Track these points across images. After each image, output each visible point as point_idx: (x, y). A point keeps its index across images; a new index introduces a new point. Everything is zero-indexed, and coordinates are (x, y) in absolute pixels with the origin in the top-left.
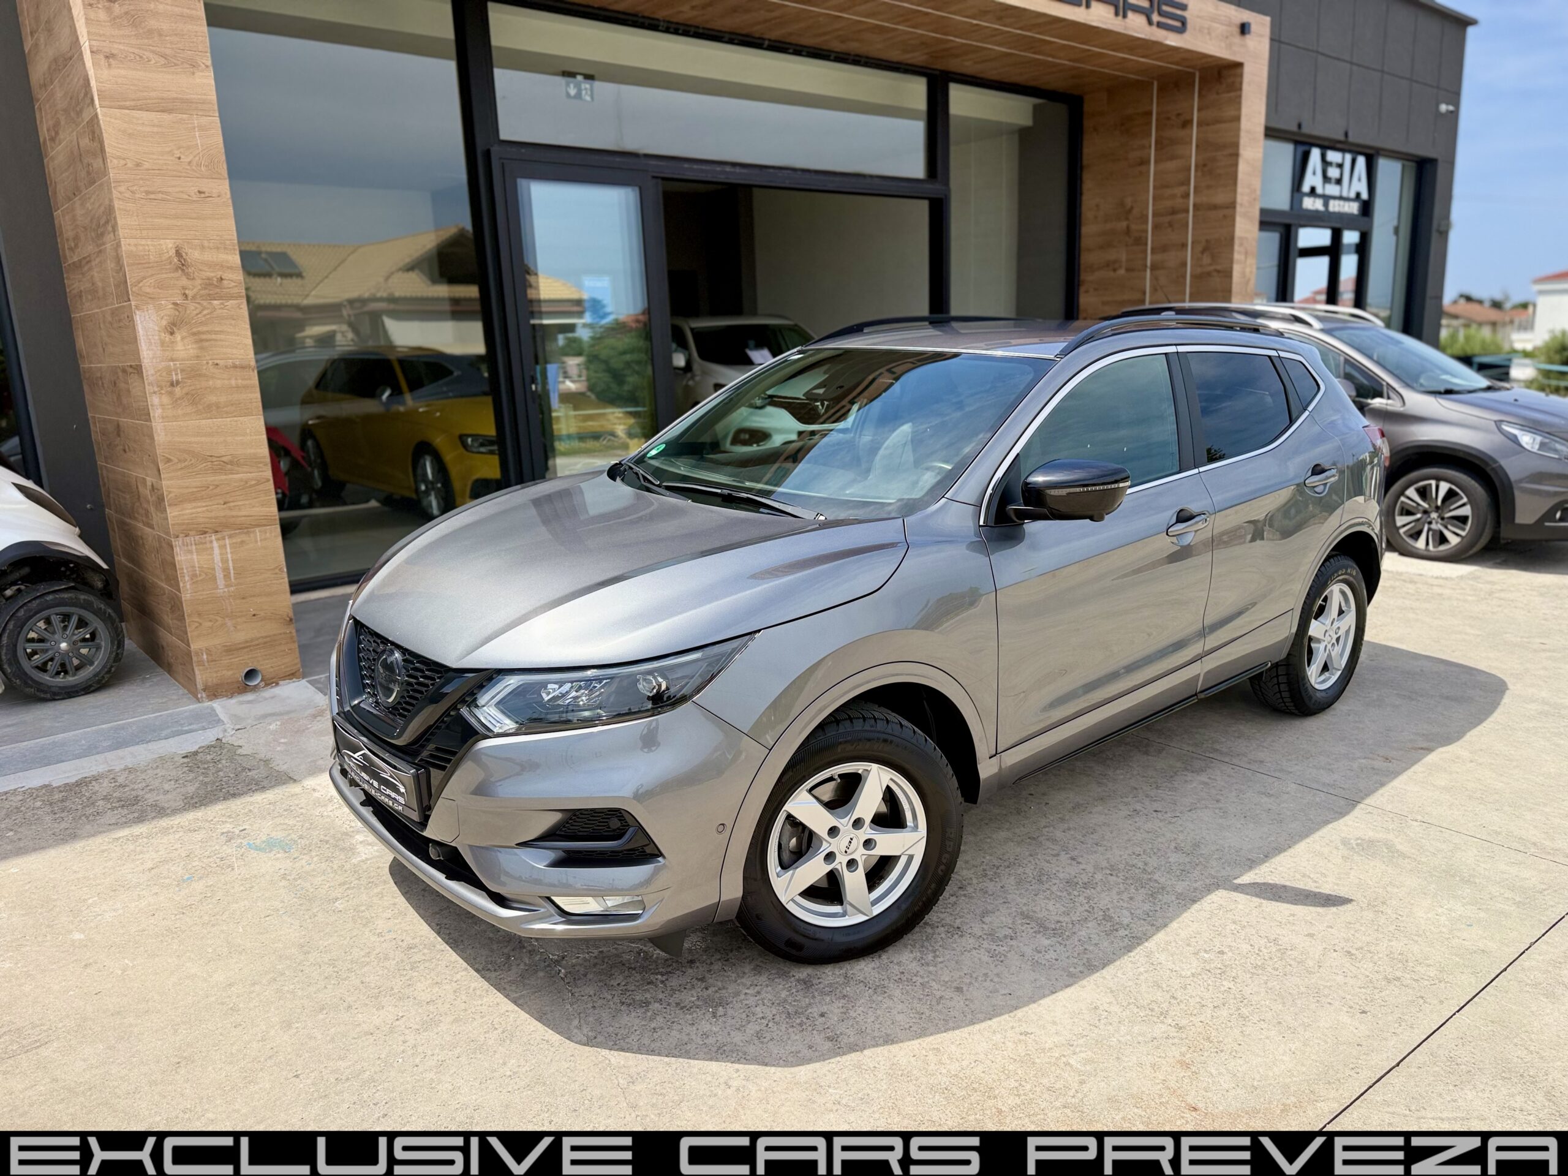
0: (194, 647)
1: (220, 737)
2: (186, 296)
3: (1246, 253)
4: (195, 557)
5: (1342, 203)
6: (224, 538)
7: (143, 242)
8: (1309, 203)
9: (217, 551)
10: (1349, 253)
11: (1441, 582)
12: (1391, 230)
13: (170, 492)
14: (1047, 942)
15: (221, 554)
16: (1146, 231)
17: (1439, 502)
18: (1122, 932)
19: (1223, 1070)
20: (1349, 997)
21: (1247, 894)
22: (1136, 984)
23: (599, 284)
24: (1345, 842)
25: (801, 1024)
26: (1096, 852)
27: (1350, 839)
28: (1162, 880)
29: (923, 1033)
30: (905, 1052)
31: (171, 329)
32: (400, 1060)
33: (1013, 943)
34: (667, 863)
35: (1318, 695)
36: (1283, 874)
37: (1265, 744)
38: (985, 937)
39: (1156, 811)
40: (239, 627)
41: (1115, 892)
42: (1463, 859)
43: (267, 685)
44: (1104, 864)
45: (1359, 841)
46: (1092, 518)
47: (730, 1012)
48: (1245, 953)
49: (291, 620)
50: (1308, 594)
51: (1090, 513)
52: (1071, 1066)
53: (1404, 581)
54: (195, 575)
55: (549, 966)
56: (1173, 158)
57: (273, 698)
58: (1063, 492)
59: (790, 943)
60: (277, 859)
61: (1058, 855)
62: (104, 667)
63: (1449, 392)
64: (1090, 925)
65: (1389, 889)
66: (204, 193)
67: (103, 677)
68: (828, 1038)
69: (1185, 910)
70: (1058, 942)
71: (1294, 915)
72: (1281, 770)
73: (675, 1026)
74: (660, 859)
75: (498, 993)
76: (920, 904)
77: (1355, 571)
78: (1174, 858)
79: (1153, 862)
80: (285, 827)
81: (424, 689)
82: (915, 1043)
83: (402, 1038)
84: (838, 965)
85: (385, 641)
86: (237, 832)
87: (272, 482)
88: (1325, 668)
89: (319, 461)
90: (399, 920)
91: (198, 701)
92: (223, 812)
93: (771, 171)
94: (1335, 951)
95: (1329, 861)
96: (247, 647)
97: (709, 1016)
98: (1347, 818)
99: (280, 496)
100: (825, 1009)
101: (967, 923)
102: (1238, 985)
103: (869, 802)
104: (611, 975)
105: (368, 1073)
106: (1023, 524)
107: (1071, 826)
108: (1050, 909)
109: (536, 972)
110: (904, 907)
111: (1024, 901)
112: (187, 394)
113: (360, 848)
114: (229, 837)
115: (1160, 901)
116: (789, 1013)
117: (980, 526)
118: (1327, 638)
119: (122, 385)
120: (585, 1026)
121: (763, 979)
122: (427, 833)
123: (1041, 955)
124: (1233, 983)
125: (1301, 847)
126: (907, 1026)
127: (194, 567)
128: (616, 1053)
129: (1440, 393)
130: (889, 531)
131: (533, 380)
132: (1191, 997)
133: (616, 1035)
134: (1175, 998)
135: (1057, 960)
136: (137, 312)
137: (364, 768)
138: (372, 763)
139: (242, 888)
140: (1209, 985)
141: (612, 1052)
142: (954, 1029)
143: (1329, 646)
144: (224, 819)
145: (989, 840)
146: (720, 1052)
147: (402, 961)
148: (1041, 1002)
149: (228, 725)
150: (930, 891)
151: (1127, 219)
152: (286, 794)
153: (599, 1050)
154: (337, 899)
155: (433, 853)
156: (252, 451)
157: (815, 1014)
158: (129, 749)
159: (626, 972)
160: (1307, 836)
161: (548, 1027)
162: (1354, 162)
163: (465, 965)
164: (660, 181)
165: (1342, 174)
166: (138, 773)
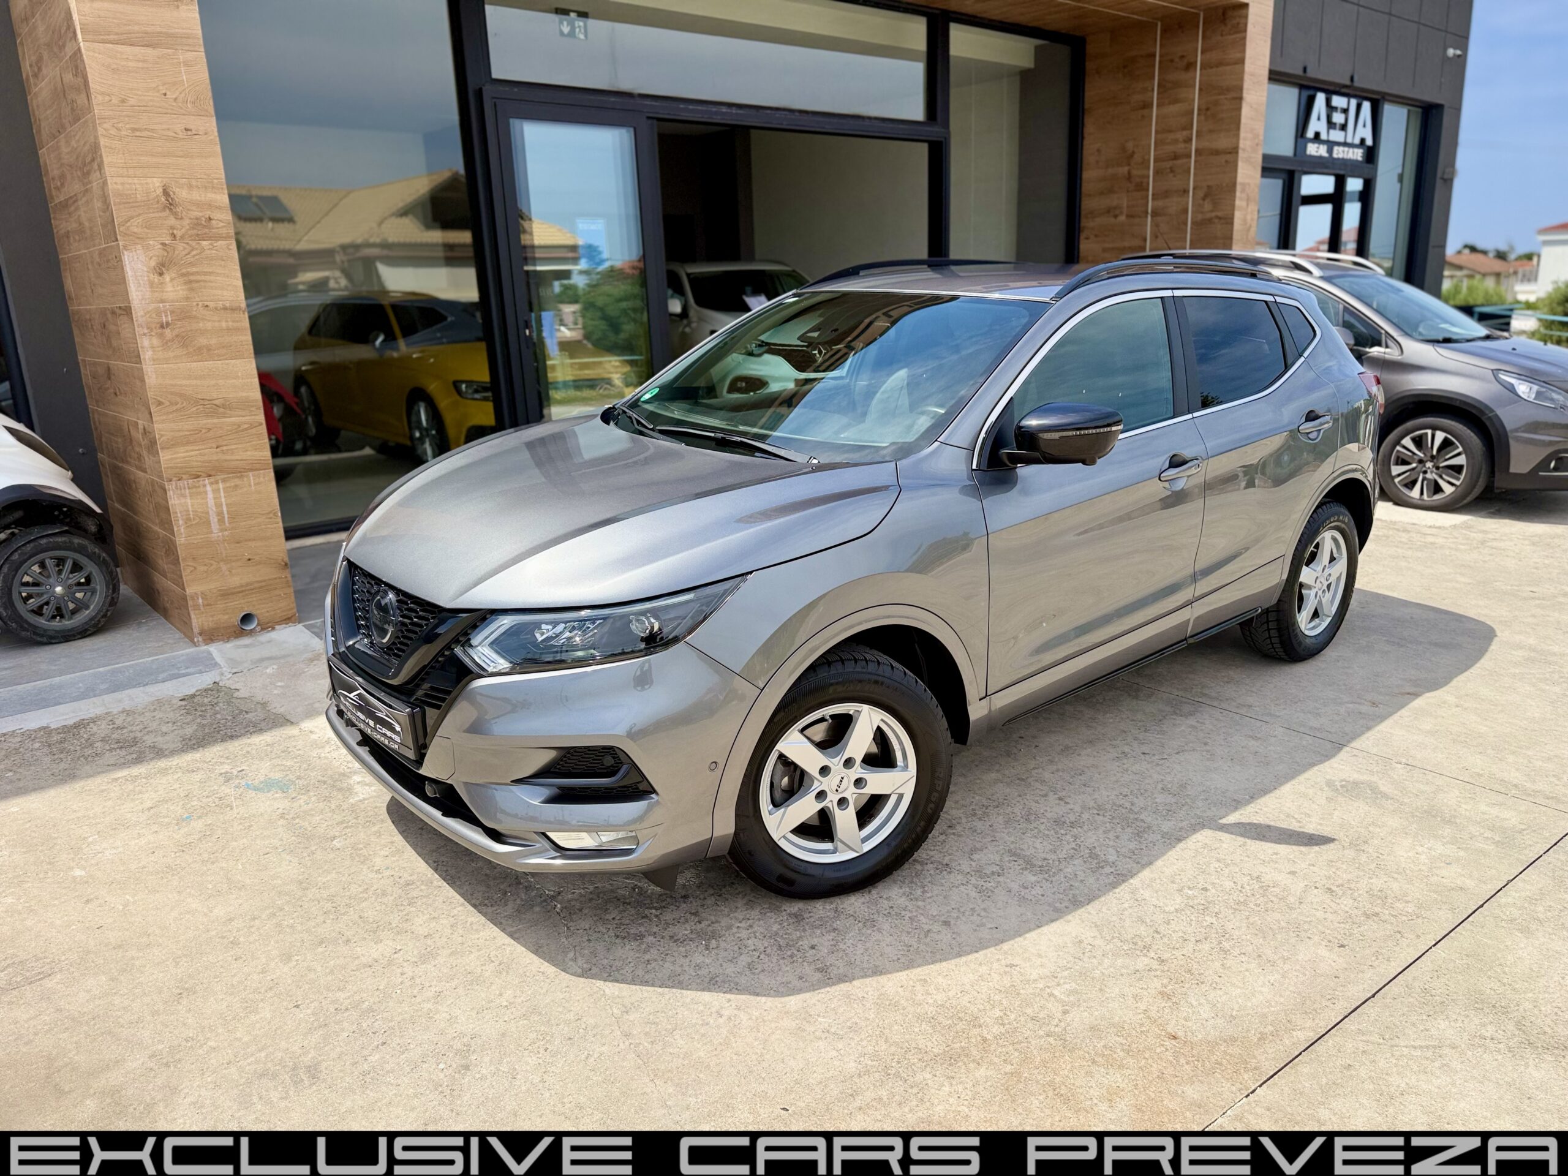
0: (189, 591)
1: (217, 680)
2: (174, 236)
3: (1248, 200)
4: (189, 501)
5: (1346, 149)
6: (217, 482)
7: (130, 180)
8: (1314, 150)
9: (210, 495)
10: (1351, 201)
11: (1434, 531)
12: (1395, 178)
13: (162, 436)
14: (1033, 879)
15: (215, 498)
16: (1148, 177)
17: (1435, 452)
18: (1108, 870)
19: (1203, 1001)
20: (1329, 931)
21: (1232, 833)
22: (1121, 919)
23: (593, 227)
24: (1330, 784)
25: (791, 956)
26: (1083, 793)
27: (1334, 781)
28: (1149, 820)
29: (909, 965)
30: (894, 983)
31: (160, 270)
32: (398, 991)
33: (1001, 879)
34: (660, 800)
35: (1308, 641)
36: (1268, 815)
37: (1254, 689)
38: (973, 873)
39: (1144, 753)
40: (233, 571)
41: (1101, 831)
42: (1445, 801)
43: (263, 629)
44: (1092, 804)
45: (1344, 783)
46: (1084, 462)
47: (723, 944)
48: (1228, 890)
49: (286, 564)
50: (1299, 541)
51: (1082, 457)
52: (1055, 997)
53: (1398, 530)
54: (189, 519)
55: (545, 901)
56: (1176, 101)
57: (269, 642)
58: (1056, 436)
59: (781, 878)
60: (275, 799)
61: (1046, 795)
62: (100, 611)
63: (1447, 341)
64: (1076, 862)
65: (1371, 829)
66: (191, 130)
67: (99, 621)
68: (818, 969)
69: (1170, 849)
70: (1044, 879)
71: (1276, 854)
72: (1270, 714)
73: (669, 958)
74: (653, 796)
75: (495, 928)
76: (910, 841)
77: (1346, 519)
78: (1160, 798)
79: (1140, 802)
80: (283, 768)
81: (418, 629)
82: (903, 975)
83: (400, 970)
84: (828, 900)
85: (379, 581)
86: (235, 772)
87: (264, 426)
88: (1316, 614)
89: (313, 407)
90: (397, 858)
91: (195, 644)
92: (221, 753)
93: (769, 112)
94: (1316, 888)
95: (1313, 802)
96: (242, 591)
97: (701, 948)
98: (1333, 760)
99: (274, 442)
100: (815, 941)
101: (956, 861)
102: (1220, 921)
103: (859, 742)
104: (607, 909)
105: (367, 1003)
106: (1015, 468)
107: (1060, 767)
108: (1037, 847)
109: (532, 906)
110: (893, 844)
111: (1012, 839)
112: (177, 336)
113: (358, 788)
114: (228, 778)
115: (1146, 839)
116: (780, 946)
117: (972, 470)
118: (1318, 585)
119: (112, 327)
120: (580, 959)
121: (755, 913)
122: (424, 771)
123: (1027, 891)
124: (1215, 919)
125: (1287, 789)
126: (895, 958)
127: (188, 511)
128: (610, 984)
129: (1438, 342)
130: (883, 474)
131: (527, 325)
132: (1174, 931)
133: (611, 967)
134: (1158, 932)
135: (1043, 895)
136: (125, 253)
137: (360, 708)
138: (368, 703)
139: (241, 827)
140: (1192, 920)
141: (607, 983)
142: (941, 961)
143: (1320, 593)
144: (222, 760)
145: (978, 781)
146: (713, 983)
147: (400, 897)
148: (1027, 935)
149: (224, 669)
150: (919, 829)
151: (1129, 165)
152: (283, 736)
153: (594, 981)
154: (334, 838)
155: (429, 790)
156: (244, 394)
157: (806, 947)
158: (126, 692)
159: (621, 907)
160: (1293, 778)
161: (544, 959)
162: (1359, 107)
163: (462, 900)
164: (655, 122)
165: (1346, 120)
166: (136, 716)
